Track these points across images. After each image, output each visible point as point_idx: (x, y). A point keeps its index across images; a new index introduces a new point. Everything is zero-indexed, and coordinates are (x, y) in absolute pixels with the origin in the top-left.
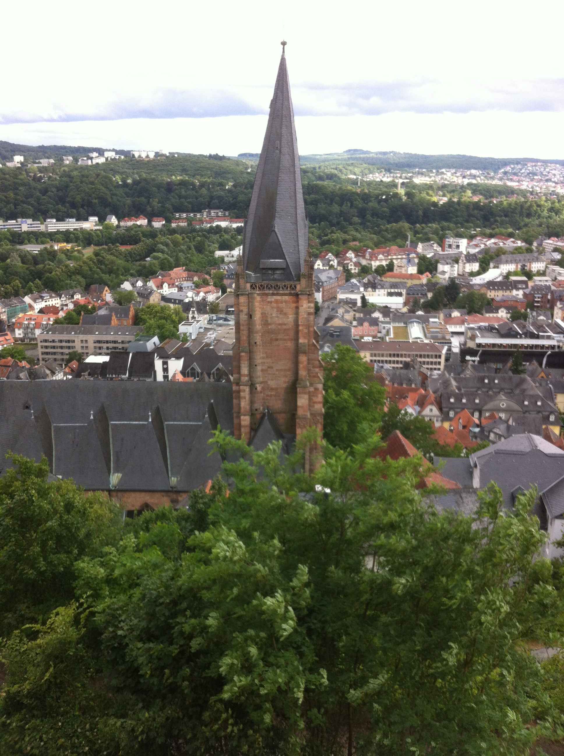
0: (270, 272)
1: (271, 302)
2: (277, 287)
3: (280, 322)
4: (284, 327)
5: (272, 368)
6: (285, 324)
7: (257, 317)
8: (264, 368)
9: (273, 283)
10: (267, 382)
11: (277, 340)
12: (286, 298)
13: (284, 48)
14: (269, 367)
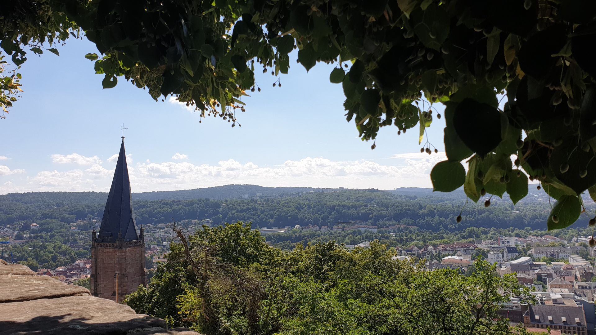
0: (106, 238)
1: (105, 253)
2: (107, 246)
3: (109, 262)
4: (111, 265)
5: (106, 286)
6: (111, 264)
7: (100, 260)
8: (103, 286)
9: (106, 244)
10: (104, 294)
11: (108, 272)
12: (111, 250)
13: (123, 140)
14: (105, 286)
